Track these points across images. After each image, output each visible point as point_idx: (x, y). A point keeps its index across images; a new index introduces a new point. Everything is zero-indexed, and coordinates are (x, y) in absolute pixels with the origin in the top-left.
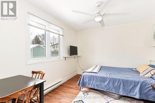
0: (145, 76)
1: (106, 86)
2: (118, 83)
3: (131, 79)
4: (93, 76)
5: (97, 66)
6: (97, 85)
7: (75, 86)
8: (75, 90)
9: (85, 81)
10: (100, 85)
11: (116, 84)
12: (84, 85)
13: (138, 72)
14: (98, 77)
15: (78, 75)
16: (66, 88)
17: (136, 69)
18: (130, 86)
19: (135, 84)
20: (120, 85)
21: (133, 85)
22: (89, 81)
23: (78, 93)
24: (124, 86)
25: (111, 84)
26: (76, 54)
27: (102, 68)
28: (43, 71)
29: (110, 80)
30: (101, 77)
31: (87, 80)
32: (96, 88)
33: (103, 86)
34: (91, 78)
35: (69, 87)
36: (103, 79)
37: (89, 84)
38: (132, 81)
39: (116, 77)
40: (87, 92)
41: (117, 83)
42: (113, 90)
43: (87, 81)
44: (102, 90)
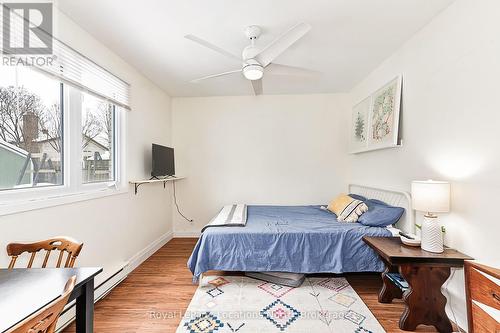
0: (348, 220)
1: (269, 258)
2: (300, 243)
3: (324, 231)
4: (237, 235)
5: (235, 206)
6: (247, 260)
7: (175, 276)
8: (178, 288)
9: (211, 254)
10: (256, 257)
11: (294, 249)
12: (208, 266)
13: (331, 214)
14: (250, 235)
15: (174, 240)
16: (144, 290)
17: (326, 206)
18: (325, 246)
19: (333, 241)
20: (303, 249)
21: (330, 244)
22: (223, 251)
23: (192, 295)
24: (311, 249)
25: (283, 250)
26: (171, 172)
27: (250, 211)
28: (68, 238)
29: (280, 239)
30: (257, 236)
31: (218, 250)
32: (244, 270)
33: (263, 260)
34: (228, 241)
35: (154, 285)
36: (264, 240)
37: (223, 259)
38: (327, 235)
39: (294, 231)
40: (217, 286)
41: (296, 245)
42: (289, 264)
43: (219, 253)
44: (260, 270)
